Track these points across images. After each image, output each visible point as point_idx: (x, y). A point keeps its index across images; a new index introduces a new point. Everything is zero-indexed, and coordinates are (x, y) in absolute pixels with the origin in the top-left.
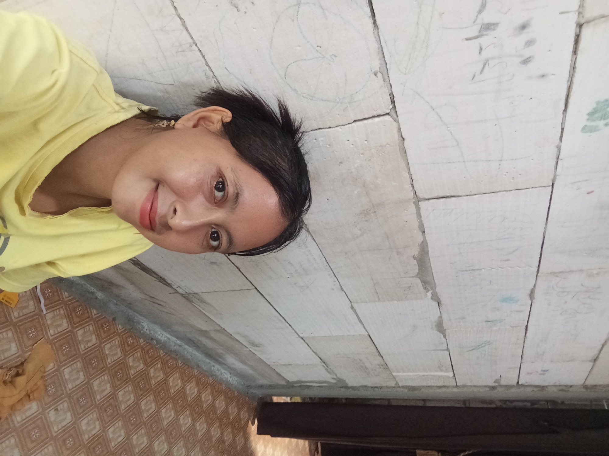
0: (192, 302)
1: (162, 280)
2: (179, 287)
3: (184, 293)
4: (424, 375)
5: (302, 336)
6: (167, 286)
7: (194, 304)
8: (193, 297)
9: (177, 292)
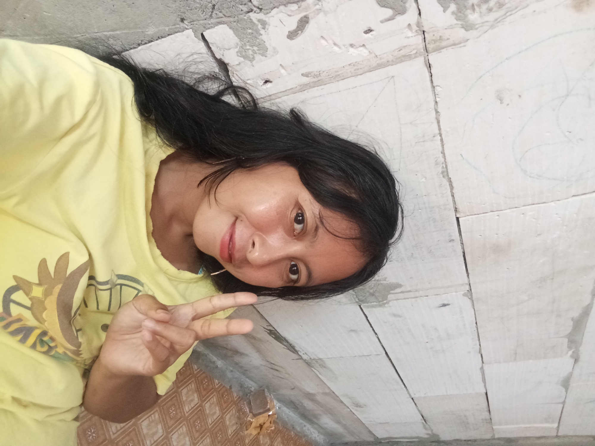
0: (313, 367)
1: (290, 348)
2: (306, 353)
3: (307, 359)
4: (526, 428)
5: (413, 396)
6: (293, 352)
7: (313, 369)
8: (315, 363)
9: (301, 358)
